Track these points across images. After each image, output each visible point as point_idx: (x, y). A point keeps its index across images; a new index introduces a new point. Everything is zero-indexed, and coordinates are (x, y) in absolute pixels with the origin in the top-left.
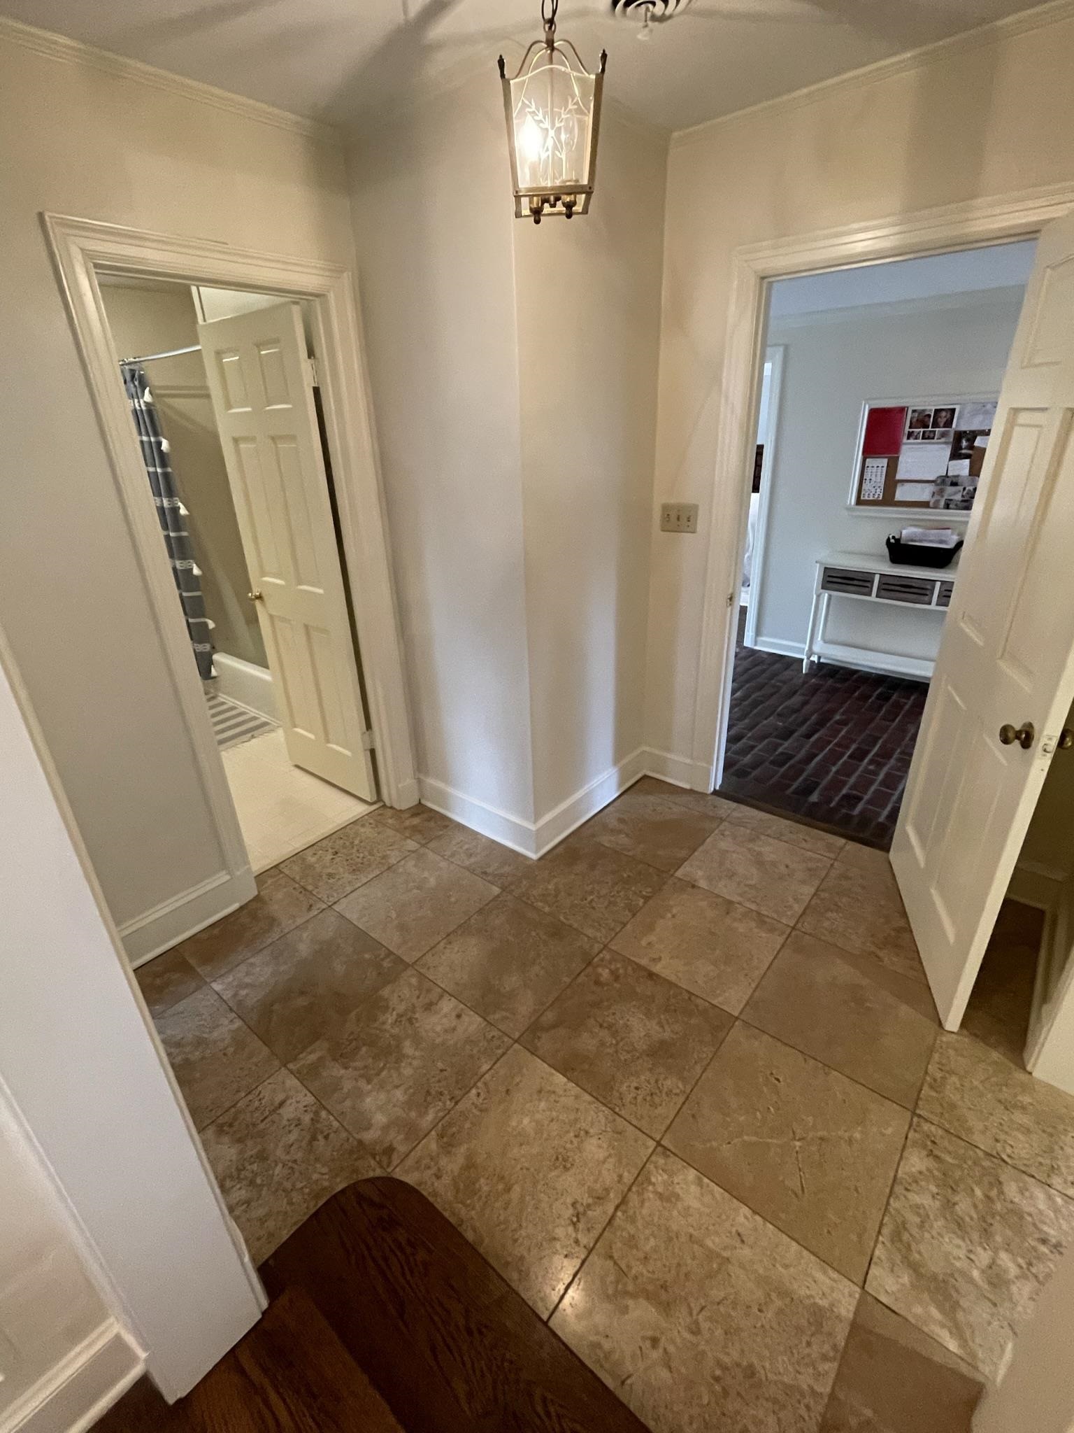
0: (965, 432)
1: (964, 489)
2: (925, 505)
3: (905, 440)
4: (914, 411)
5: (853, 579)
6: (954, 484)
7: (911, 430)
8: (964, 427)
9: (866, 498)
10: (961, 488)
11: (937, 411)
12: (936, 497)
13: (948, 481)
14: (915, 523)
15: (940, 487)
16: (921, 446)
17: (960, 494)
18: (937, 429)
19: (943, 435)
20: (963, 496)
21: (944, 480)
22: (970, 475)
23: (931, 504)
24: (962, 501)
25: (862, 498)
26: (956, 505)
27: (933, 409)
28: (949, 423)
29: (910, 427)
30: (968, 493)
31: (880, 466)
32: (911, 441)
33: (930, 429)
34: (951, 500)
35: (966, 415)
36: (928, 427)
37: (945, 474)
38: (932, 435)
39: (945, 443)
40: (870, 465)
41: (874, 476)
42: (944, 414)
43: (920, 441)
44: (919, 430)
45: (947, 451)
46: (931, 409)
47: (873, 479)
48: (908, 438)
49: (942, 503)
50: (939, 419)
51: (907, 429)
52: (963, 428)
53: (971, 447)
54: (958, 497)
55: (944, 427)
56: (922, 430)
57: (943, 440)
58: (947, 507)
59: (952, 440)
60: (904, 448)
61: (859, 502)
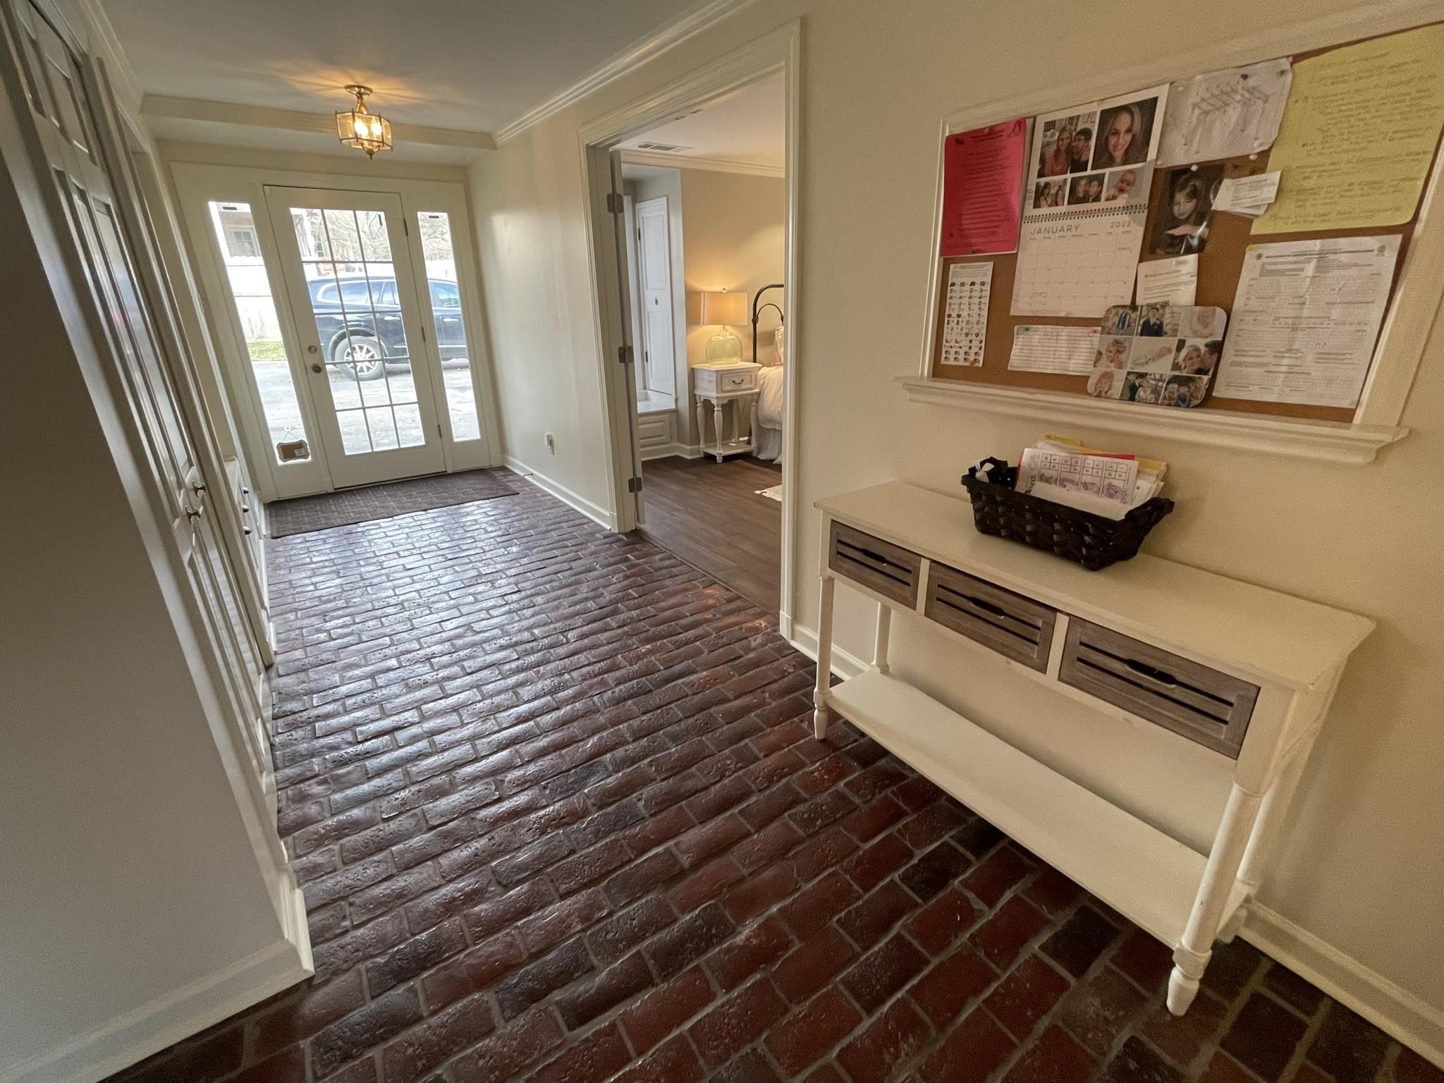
0: (1185, 170)
1: (1181, 344)
2: (1075, 384)
3: (1030, 211)
4: (1050, 126)
5: (881, 559)
6: (1152, 330)
7: (1043, 180)
8: (1182, 155)
9: (952, 362)
10: (1172, 342)
11: (1109, 116)
12: (1102, 368)
13: (1136, 320)
14: (1053, 432)
15: (1112, 338)
16: (1066, 222)
17: (1171, 357)
18: (1107, 171)
19: (1124, 185)
20: (1176, 366)
21: (1123, 320)
22: (1196, 304)
23: (1090, 386)
24: (1174, 379)
25: (943, 361)
26: (1156, 391)
27: (1098, 109)
28: (1137, 149)
29: (1041, 174)
30: (1188, 358)
31: (978, 281)
32: (1045, 210)
33: (1089, 172)
34: (1142, 376)
35: (1189, 116)
36: (1085, 170)
37: (1128, 302)
38: (1094, 189)
39: (1127, 209)
40: (958, 281)
41: (965, 307)
42: (1124, 121)
43: (1064, 208)
44: (1062, 177)
45: (1134, 232)
46: (1090, 111)
47: (964, 314)
48: (1037, 205)
49: (1118, 385)
50: (1113, 140)
51: (1034, 180)
52: (1180, 157)
53: (1203, 214)
54: (1162, 368)
55: (1125, 163)
56: (1069, 176)
57: (1122, 201)
58: (1131, 393)
59: (1144, 199)
60: (1027, 229)
61: (939, 371)
